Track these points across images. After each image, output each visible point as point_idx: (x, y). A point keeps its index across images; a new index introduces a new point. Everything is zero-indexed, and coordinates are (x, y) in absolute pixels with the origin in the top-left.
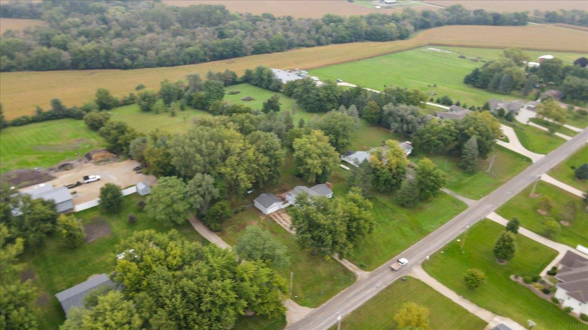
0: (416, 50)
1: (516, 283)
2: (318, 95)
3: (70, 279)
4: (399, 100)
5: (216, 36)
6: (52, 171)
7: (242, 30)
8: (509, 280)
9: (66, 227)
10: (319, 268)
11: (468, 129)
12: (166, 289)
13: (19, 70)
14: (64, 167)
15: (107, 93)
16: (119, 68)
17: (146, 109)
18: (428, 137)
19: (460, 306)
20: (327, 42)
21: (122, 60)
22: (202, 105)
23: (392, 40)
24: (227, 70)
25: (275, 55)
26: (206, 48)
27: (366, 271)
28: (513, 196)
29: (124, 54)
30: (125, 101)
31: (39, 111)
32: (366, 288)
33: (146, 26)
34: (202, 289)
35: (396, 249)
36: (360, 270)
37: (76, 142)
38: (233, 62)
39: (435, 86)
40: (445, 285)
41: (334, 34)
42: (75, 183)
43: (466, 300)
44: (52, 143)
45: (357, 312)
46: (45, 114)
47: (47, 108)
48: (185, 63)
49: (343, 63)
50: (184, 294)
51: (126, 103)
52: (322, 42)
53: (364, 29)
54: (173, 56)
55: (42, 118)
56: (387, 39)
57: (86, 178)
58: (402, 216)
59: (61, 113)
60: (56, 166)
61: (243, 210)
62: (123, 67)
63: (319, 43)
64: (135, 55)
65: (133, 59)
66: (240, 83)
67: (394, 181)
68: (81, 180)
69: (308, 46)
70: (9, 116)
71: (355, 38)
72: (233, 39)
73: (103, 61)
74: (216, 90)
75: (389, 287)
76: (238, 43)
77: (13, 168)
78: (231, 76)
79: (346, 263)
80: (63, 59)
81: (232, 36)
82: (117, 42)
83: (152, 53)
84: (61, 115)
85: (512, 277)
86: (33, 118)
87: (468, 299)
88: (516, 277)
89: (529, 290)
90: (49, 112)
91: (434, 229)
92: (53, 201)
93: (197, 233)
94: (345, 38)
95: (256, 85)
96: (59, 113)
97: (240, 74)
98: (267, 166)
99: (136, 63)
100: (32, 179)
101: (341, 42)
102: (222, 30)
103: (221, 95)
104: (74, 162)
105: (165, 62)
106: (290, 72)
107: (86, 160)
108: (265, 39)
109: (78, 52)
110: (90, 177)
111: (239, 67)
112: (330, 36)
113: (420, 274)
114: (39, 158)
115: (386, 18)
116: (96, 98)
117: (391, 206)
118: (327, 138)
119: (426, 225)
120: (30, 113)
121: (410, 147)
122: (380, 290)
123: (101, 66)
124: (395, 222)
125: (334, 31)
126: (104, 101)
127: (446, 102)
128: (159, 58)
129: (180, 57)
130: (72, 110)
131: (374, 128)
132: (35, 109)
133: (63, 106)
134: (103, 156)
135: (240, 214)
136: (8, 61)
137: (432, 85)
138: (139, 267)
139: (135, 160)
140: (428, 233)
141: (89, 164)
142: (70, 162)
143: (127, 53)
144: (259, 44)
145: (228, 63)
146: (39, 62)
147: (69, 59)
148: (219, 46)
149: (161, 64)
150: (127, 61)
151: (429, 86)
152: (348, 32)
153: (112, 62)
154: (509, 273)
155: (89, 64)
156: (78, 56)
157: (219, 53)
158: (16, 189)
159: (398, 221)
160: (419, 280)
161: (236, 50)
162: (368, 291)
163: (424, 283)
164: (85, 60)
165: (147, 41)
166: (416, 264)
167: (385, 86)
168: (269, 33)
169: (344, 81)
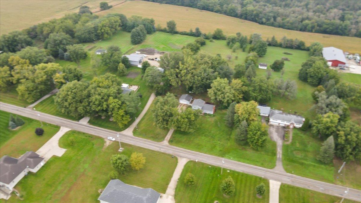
6: (157, 53)
8: (213, 201)
14: (162, 53)
16: (259, 23)
19: (170, 181)
21: (262, 19)
27: (169, 143)
32: (157, 147)
35: (196, 149)
36: (168, 141)
42: (152, 59)
43: (176, 183)
44: (177, 44)
46: (191, 33)
47: (194, 30)
54: (291, 23)
57: (156, 59)
58: (227, 143)
62: (261, 22)
64: (269, 17)
70: (178, 29)
73: (253, 17)
74: (259, 46)
77: (152, 47)
86: (187, 33)
96: (196, 34)
99: (268, 22)
105: (285, 26)
106: (348, 54)
109: (245, 10)
113: (183, 162)
114: (164, 47)
119: (229, 155)
120: (188, 31)
121: (303, 123)
122: (160, 151)
123: (251, 19)
124: (219, 142)
126: (217, 35)
128: (283, 23)
132: (190, 30)
136: (219, 8)
143: (267, 16)
146: (228, 11)
147: (240, 13)
149: (282, 26)
150: (264, 20)
153: (257, 19)
154: (218, 199)
155: (247, 17)
156: (244, 12)
157: (324, 29)
158: (140, 53)
159: (222, 143)
160: (177, 162)
161: (339, 30)
162: (155, 147)
163: (176, 165)
164: (247, 15)
165: (288, 12)
166: (189, 159)
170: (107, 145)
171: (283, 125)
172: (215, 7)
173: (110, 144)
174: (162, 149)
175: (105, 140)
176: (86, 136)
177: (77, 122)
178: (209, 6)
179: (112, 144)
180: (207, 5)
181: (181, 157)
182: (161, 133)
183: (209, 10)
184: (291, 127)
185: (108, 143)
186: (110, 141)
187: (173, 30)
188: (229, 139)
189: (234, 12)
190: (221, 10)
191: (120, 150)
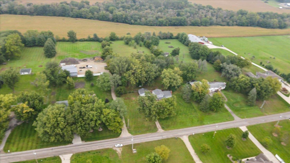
0: (285, 36)
1: (228, 158)
2: (198, 52)
3: (64, 99)
5: (176, 14)
6: (80, 61)
7: (190, 13)
8: (226, 156)
9: (69, 81)
10: (146, 123)
11: (255, 84)
13: (94, 19)
14: (84, 60)
15: (114, 34)
16: (129, 24)
17: (127, 43)
18: (234, 83)
19: (192, 156)
21: (131, 20)
22: (148, 46)
23: (273, 28)
25: (202, 27)
26: (168, 20)
27: (163, 130)
28: (265, 122)
29: (132, 18)
31: (89, 37)
33: (149, 6)
35: (184, 125)
36: (161, 129)
37: (94, 52)
38: (178, 28)
39: (274, 58)
40: (193, 146)
41: (238, 21)
42: (83, 67)
43: (197, 155)
44: (87, 50)
45: (148, 143)
46: (90, 39)
47: (92, 37)
48: (157, 26)
49: (233, 37)
50: (81, 112)
51: (121, 39)
52: (229, 24)
53: (257, 20)
54: (152, 22)
56: (270, 28)
57: (87, 66)
58: (198, 114)
59: (96, 39)
60: (82, 59)
61: (133, 92)
62: (130, 23)
63: (228, 25)
64: (136, 19)
66: (174, 39)
67: (199, 98)
68: (85, 66)
69: (221, 25)
70: (78, 37)
71: (250, 24)
73: (123, 20)
74: (155, 41)
75: (168, 139)
76: (183, 19)
77: (70, 57)
78: (170, 35)
79: (158, 124)
80: (109, 17)
81: (183, 15)
82: (133, 12)
83: (143, 19)
84: (96, 40)
85: (228, 155)
86: (86, 39)
87: (198, 155)
88: (230, 156)
90: (92, 38)
91: (209, 124)
92: (69, 71)
95: (180, 41)
97: (175, 35)
98: (145, 77)
99: (136, 23)
100: (72, 62)
101: (241, 26)
102: (180, 12)
103: (157, 44)
104: (88, 59)
105: (148, 23)
106: (200, 37)
107: (92, 59)
108: (199, 19)
109: (115, 15)
110: (89, 66)
111: (175, 31)
112: (236, 21)
113: (186, 140)
114: (79, 55)
115: (276, 15)
116: (110, 36)
117: (196, 108)
119: (206, 121)
120: (86, 37)
121: (225, 85)
122: (163, 138)
123: (122, 22)
124: (192, 116)
125: (239, 19)
126: (112, 37)
127: (270, 68)
128: (146, 22)
129: (155, 22)
130: (100, 38)
131: (217, 73)
132: (88, 36)
133: (98, 37)
134: (99, 59)
135: (131, 94)
136: (91, 15)
139: (107, 63)
140: (204, 124)
141: (92, 61)
144: (195, 21)
145: (175, 28)
146: (101, 17)
147: (111, 17)
148: (174, 20)
149: (146, 24)
150: (132, 21)
151: (271, 58)
152: (247, 21)
153: (127, 21)
154: (228, 153)
155: (118, 20)
156: (115, 17)
157: (173, 23)
158: (66, 64)
159: (194, 115)
160: (182, 141)
161: (182, 23)
162: (158, 137)
163: (184, 143)
164: (117, 18)
165: (145, 13)
166: (187, 135)
167: (245, 53)
168: (202, 16)
169: (225, 47)
170: (120, 153)
171: (214, 91)
172: (87, 14)
173: (121, 150)
174: (163, 136)
175: (114, 149)
176: (94, 154)
177: (72, 145)
178: (82, 14)
179: (123, 149)
180: (80, 14)
181: (181, 136)
182: (151, 125)
183: (83, 18)
184: (220, 90)
185: (119, 151)
186: (119, 148)
187: (74, 39)
188: (195, 111)
189: (106, 17)
190: (93, 17)
191: (135, 152)
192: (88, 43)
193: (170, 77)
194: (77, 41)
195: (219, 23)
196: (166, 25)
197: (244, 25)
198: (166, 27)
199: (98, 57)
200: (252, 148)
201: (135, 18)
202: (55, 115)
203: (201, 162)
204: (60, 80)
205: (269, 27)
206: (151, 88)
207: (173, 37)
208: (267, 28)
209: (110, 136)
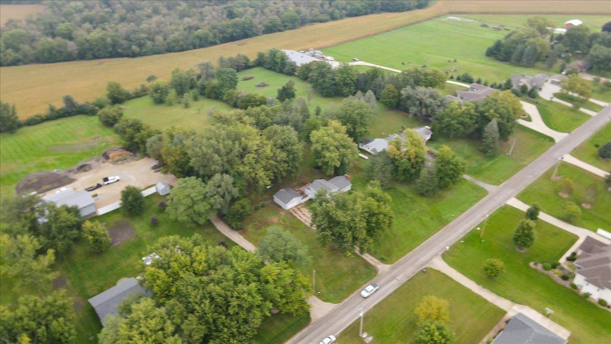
0: (436, 19)
1: (536, 270)
2: (334, 80)
3: (100, 284)
4: (417, 82)
5: (225, 16)
6: (71, 173)
7: (252, 7)
8: (528, 267)
9: (92, 233)
10: (340, 263)
11: (488, 111)
12: (195, 296)
13: (26, 63)
14: (83, 168)
15: (118, 87)
16: (128, 56)
17: (160, 101)
18: (447, 121)
19: (479, 295)
20: (341, 16)
21: (129, 47)
22: (215, 95)
23: (409, 9)
24: (239, 55)
25: (287, 33)
26: (216, 30)
27: (387, 264)
28: (534, 179)
29: (131, 41)
30: (137, 93)
31: (52, 109)
32: (388, 282)
33: (151, 8)
34: (229, 294)
35: (415, 240)
36: (381, 263)
37: (91, 141)
38: (244, 44)
39: (455, 61)
40: (465, 275)
41: (348, 7)
42: (95, 185)
43: (485, 290)
44: (67, 142)
45: (379, 306)
46: (57, 112)
47: (60, 105)
48: (195, 48)
49: (358, 39)
50: (212, 299)
51: (138, 95)
52: (336, 16)
54: (182, 40)
55: (55, 115)
57: (106, 179)
58: (422, 205)
59: (74, 109)
60: (75, 167)
61: (262, 206)
62: (131, 54)
63: (333, 18)
64: (143, 42)
65: (140, 46)
66: (253, 67)
67: (413, 171)
68: (101, 182)
69: (321, 21)
70: (23, 115)
71: (370, 9)
72: (243, 19)
73: (110, 49)
74: (228, 79)
75: (410, 280)
76: (248, 22)
77: (32, 172)
78: (244, 61)
79: (367, 257)
80: (69, 50)
81: (241, 15)
82: (124, 28)
83: (159, 38)
84: (74, 111)
85: (532, 264)
86: (46, 116)
87: (488, 289)
88: (536, 264)
89: (548, 277)
90: (61, 110)
91: (455, 218)
92: (77, 207)
93: (219, 232)
94: (360, 11)
95: (270, 69)
96: (72, 110)
97: (253, 58)
98: (285, 162)
99: (144, 50)
100: (53, 182)
101: (356, 15)
102: (231, 9)
103: (233, 83)
104: (93, 162)
106: (304, 52)
107: (103, 159)
108: (276, 17)
109: (84, 42)
110: (109, 178)
111: (251, 49)
112: (344, 9)
113: (441, 265)
114: (56, 159)
116: (108, 92)
117: (410, 195)
118: (344, 128)
119: (446, 214)
120: (43, 111)
121: (430, 132)
122: (402, 282)
123: (108, 55)
124: (414, 212)
126: (116, 95)
127: (467, 80)
128: (168, 43)
129: (189, 41)
130: (84, 105)
131: (392, 112)
132: (48, 107)
133: (76, 103)
134: (121, 155)
135: (260, 211)
136: (14, 54)
137: (452, 60)
138: (167, 274)
139: (152, 157)
140: (448, 222)
141: (107, 164)
142: (87, 163)
143: (133, 40)
144: (270, 23)
145: (239, 45)
146: (46, 54)
147: (76, 50)
148: (228, 28)
149: (170, 50)
150: (135, 48)
151: (449, 61)
153: (120, 50)
154: (529, 260)
155: (96, 53)
156: (84, 46)
157: (230, 35)
159: (417, 210)
160: (439, 271)
161: (246, 31)
162: (389, 285)
163: (443, 274)
164: (92, 50)
165: (154, 25)
166: (437, 255)
167: (403, 64)
168: (280, 10)
169: (360, 60)
174: (399, 278)
181: (427, 262)
182: (353, 263)
187: (14, 122)
188: (413, 201)
189: (60, 52)
190: (21, 57)
191: (370, 339)
192: (59, 125)
193: (336, 143)
194: (20, 126)
195: (315, 18)
196: (214, 43)
197: (361, 13)
198: (217, 46)
199: (116, 150)
200: (556, 234)
201: (139, 39)
202: (153, 337)
203: (503, 299)
204: (64, 238)
205: (403, 8)
206: (295, 184)
207: (251, 64)
208: (401, 12)
209: (289, 327)
